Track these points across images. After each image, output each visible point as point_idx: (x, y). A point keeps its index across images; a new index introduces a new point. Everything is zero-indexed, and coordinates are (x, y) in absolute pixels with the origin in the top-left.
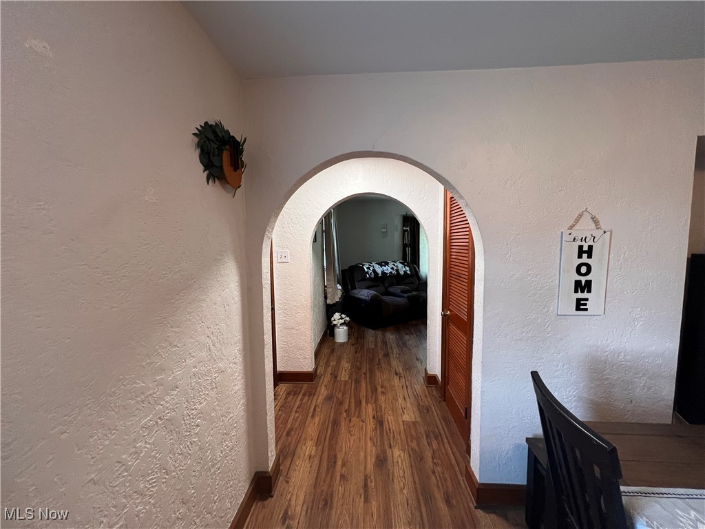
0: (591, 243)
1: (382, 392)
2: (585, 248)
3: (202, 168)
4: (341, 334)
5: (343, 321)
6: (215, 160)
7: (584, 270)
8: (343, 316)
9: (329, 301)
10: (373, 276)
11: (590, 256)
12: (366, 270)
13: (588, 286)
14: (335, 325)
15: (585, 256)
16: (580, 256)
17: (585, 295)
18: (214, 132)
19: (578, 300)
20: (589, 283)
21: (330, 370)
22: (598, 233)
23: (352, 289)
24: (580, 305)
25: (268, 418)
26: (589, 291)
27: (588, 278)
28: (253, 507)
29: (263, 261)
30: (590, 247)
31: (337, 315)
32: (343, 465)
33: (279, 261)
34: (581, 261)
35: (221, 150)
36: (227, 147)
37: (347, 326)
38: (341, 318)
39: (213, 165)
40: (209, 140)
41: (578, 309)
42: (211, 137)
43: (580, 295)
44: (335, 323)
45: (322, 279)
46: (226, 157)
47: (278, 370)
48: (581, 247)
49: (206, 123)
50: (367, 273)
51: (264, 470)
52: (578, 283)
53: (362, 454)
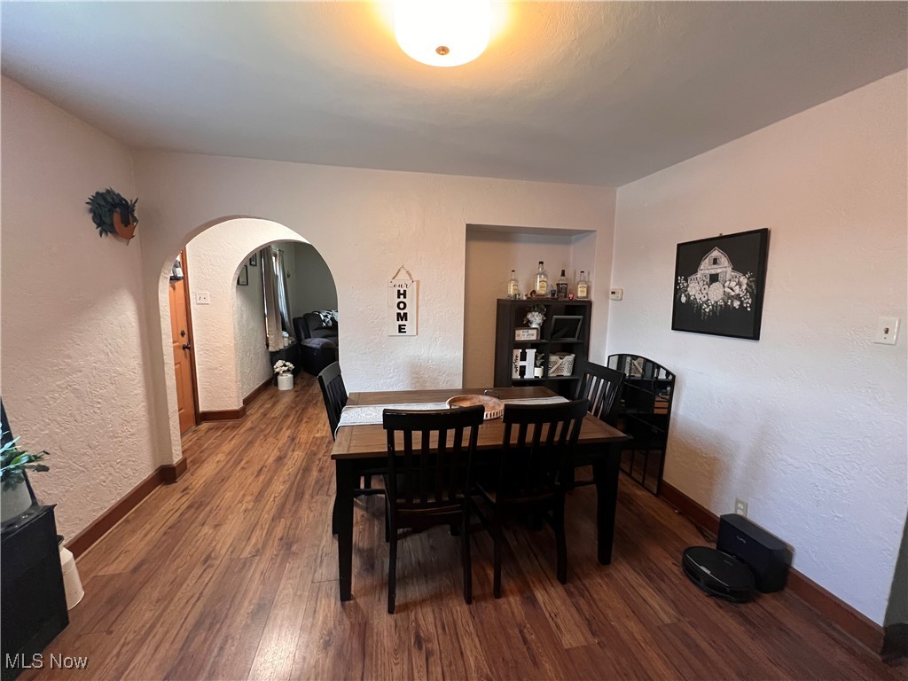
0: (405, 288)
1: (307, 422)
2: (402, 292)
3: (95, 226)
4: (285, 382)
5: (286, 368)
6: (107, 220)
7: (402, 306)
8: (288, 363)
9: (271, 349)
10: (330, 324)
11: (405, 297)
12: (323, 318)
13: (405, 317)
14: (278, 373)
15: (402, 297)
16: (399, 297)
17: (404, 322)
18: (105, 199)
19: (400, 326)
20: (405, 314)
21: (262, 411)
22: (409, 282)
23: (306, 338)
24: (401, 329)
25: (171, 423)
26: (406, 320)
27: (404, 311)
28: (157, 488)
29: (160, 296)
30: (405, 291)
31: (280, 363)
32: (247, 462)
33: (198, 302)
34: (399, 300)
35: (111, 212)
36: (118, 209)
37: (292, 373)
38: (285, 365)
39: (104, 223)
40: (99, 205)
41: (400, 332)
42: (102, 203)
43: (400, 322)
44: (277, 370)
45: (262, 325)
46: (117, 217)
47: (200, 410)
48: (399, 291)
49: (97, 193)
50: (324, 321)
51: (169, 463)
52: (399, 314)
53: (266, 456)
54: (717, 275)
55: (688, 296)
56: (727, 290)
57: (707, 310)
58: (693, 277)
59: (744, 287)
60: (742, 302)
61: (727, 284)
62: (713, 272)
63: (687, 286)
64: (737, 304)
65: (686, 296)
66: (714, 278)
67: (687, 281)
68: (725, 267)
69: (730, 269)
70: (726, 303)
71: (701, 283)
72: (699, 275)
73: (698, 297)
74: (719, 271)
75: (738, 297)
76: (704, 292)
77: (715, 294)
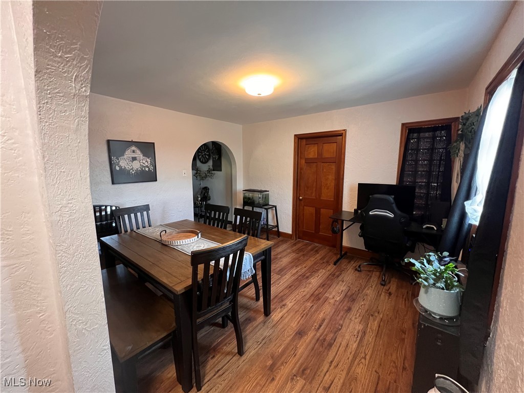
54: (136, 157)
55: (120, 167)
56: (142, 164)
57: (133, 172)
58: (122, 158)
59: (149, 163)
60: (149, 168)
61: (141, 161)
62: (133, 156)
63: (119, 162)
64: (147, 169)
65: (119, 167)
66: (134, 159)
67: (118, 159)
68: (138, 154)
69: (141, 156)
70: (142, 169)
71: (127, 161)
72: (125, 157)
73: (127, 167)
74: (136, 156)
75: (147, 166)
76: (130, 165)
77: (136, 165)
